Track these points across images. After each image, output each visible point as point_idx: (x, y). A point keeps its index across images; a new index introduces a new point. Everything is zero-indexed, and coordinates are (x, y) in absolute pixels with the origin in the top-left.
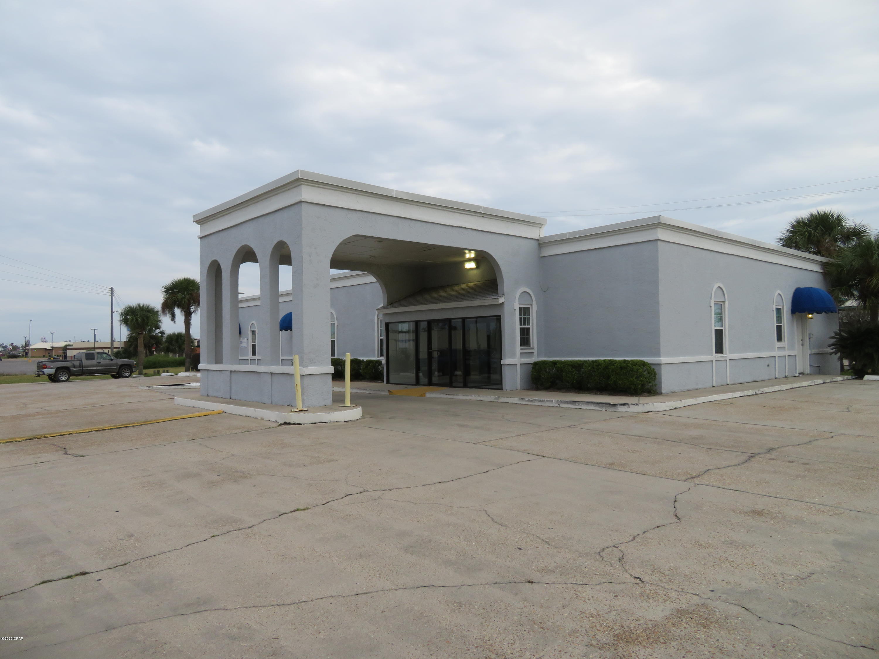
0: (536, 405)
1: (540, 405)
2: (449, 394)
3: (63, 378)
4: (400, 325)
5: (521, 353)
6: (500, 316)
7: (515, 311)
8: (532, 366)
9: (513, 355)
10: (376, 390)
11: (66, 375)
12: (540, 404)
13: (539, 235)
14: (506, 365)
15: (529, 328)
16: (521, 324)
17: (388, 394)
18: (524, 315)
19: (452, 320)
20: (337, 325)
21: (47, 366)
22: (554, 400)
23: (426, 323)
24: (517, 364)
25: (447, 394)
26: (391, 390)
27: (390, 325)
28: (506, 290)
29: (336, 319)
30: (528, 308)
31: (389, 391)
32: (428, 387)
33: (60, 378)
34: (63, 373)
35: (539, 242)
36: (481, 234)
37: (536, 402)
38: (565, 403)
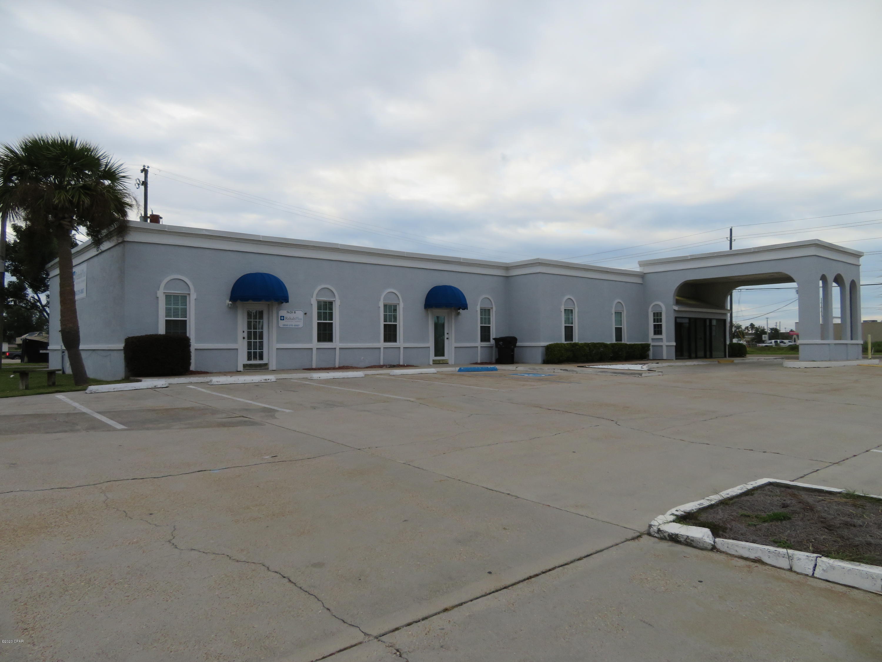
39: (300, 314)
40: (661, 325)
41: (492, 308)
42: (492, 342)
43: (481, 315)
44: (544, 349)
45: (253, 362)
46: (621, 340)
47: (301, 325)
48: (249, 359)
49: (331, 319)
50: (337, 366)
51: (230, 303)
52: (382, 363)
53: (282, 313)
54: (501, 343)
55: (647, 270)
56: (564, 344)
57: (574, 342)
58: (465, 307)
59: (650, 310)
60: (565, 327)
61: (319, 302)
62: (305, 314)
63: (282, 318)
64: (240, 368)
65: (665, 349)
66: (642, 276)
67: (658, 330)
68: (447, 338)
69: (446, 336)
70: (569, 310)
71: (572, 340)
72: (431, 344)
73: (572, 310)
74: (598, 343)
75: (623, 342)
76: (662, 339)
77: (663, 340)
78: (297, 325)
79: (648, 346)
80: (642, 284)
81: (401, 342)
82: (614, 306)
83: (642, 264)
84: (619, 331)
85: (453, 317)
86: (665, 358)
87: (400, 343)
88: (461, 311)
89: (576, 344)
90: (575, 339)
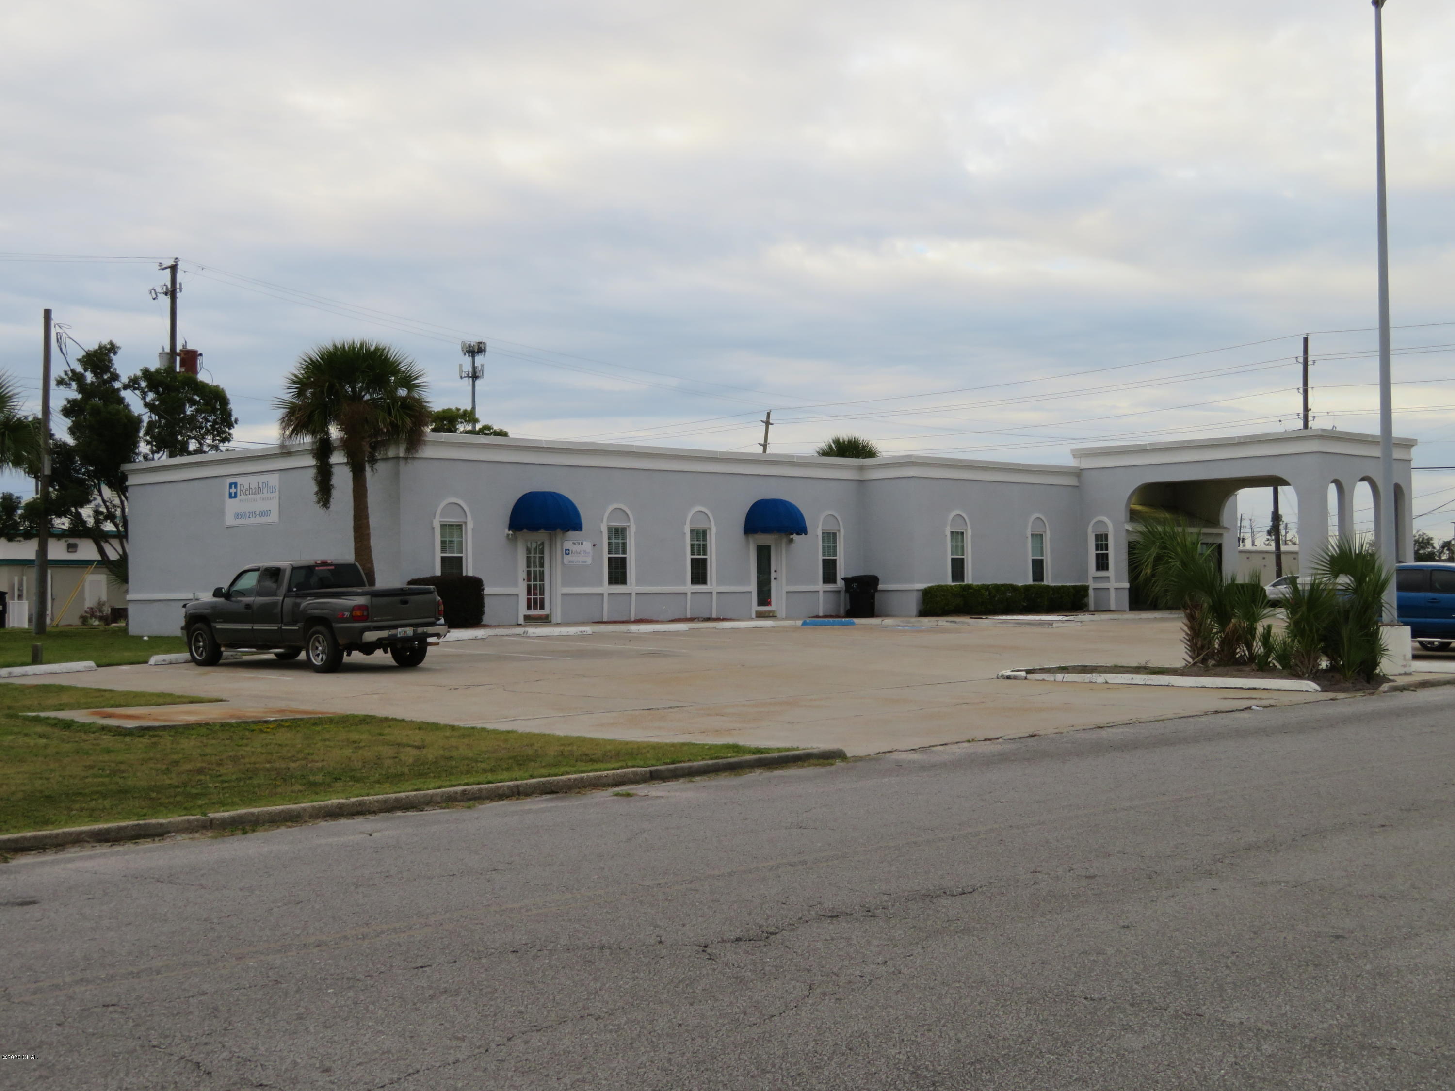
39: (587, 546)
40: (1107, 555)
41: (839, 531)
42: (840, 584)
43: (823, 542)
44: (920, 593)
45: (532, 612)
46: (1042, 580)
47: (589, 561)
48: (529, 608)
49: (624, 552)
50: (633, 619)
51: (511, 532)
52: (689, 616)
53: (568, 545)
54: (855, 585)
55: (1086, 464)
56: (951, 586)
57: (966, 582)
58: (802, 530)
59: (1090, 530)
60: (952, 559)
61: (610, 529)
62: (594, 545)
63: (567, 552)
64: (521, 620)
65: (1112, 593)
66: (1078, 473)
67: (1102, 563)
68: (775, 579)
69: (773, 575)
70: (957, 533)
71: (963, 581)
72: (753, 587)
73: (962, 533)
74: (1002, 585)
75: (1045, 583)
76: (1108, 577)
77: (1111, 578)
78: (585, 562)
79: (1085, 589)
80: (1077, 486)
81: (713, 585)
82: (1030, 524)
83: (1078, 454)
84: (1038, 566)
85: (784, 545)
86: (1113, 608)
87: (711, 585)
88: (795, 537)
89: (969, 587)
90: (967, 579)
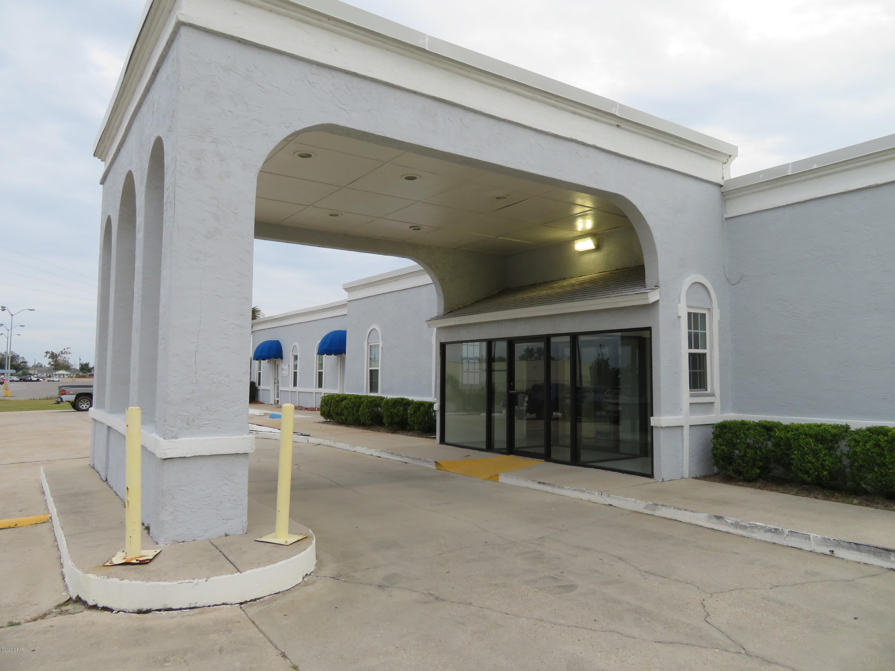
0: (756, 540)
1: (769, 540)
2: (544, 483)
3: (84, 407)
4: (465, 346)
5: (691, 404)
6: (649, 329)
7: (680, 320)
8: (712, 430)
9: (676, 409)
10: (416, 459)
11: (87, 403)
12: (769, 537)
13: (721, 178)
14: (662, 427)
15: (705, 355)
16: (690, 347)
17: (435, 468)
18: (696, 328)
19: (553, 340)
20: (382, 348)
21: (67, 392)
22: (812, 535)
23: (504, 344)
24: (682, 426)
25: (540, 483)
26: (439, 462)
27: (448, 347)
28: (662, 277)
29: (380, 338)
30: (703, 316)
31: (436, 462)
32: (507, 456)
33: (81, 407)
34: (84, 401)
35: (723, 189)
36: (614, 160)
37: (755, 530)
38: (852, 548)
39: (287, 367)
60: (371, 371)
70: (375, 345)
